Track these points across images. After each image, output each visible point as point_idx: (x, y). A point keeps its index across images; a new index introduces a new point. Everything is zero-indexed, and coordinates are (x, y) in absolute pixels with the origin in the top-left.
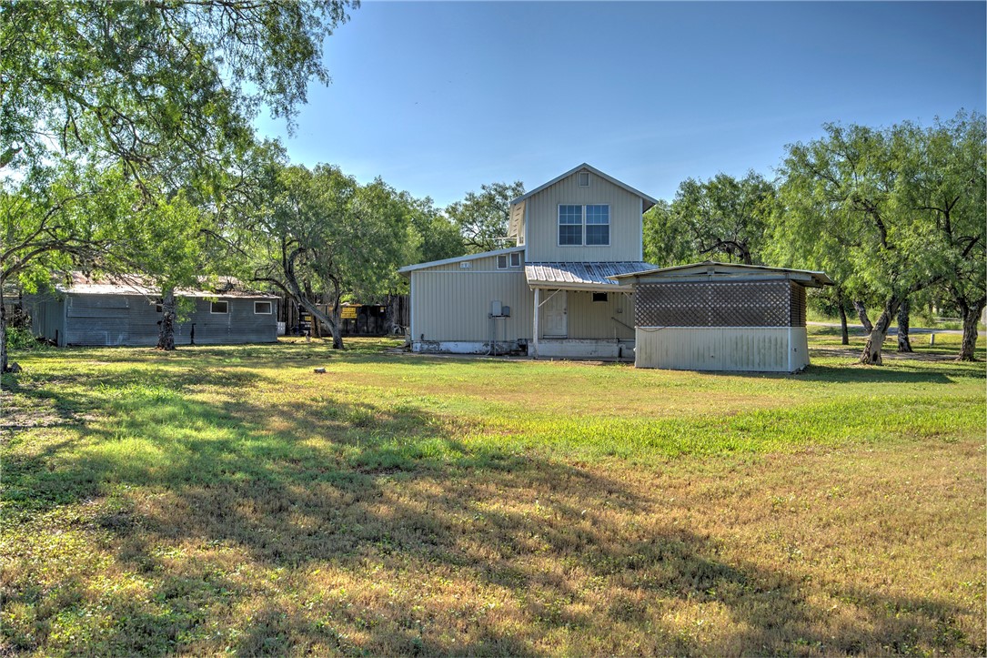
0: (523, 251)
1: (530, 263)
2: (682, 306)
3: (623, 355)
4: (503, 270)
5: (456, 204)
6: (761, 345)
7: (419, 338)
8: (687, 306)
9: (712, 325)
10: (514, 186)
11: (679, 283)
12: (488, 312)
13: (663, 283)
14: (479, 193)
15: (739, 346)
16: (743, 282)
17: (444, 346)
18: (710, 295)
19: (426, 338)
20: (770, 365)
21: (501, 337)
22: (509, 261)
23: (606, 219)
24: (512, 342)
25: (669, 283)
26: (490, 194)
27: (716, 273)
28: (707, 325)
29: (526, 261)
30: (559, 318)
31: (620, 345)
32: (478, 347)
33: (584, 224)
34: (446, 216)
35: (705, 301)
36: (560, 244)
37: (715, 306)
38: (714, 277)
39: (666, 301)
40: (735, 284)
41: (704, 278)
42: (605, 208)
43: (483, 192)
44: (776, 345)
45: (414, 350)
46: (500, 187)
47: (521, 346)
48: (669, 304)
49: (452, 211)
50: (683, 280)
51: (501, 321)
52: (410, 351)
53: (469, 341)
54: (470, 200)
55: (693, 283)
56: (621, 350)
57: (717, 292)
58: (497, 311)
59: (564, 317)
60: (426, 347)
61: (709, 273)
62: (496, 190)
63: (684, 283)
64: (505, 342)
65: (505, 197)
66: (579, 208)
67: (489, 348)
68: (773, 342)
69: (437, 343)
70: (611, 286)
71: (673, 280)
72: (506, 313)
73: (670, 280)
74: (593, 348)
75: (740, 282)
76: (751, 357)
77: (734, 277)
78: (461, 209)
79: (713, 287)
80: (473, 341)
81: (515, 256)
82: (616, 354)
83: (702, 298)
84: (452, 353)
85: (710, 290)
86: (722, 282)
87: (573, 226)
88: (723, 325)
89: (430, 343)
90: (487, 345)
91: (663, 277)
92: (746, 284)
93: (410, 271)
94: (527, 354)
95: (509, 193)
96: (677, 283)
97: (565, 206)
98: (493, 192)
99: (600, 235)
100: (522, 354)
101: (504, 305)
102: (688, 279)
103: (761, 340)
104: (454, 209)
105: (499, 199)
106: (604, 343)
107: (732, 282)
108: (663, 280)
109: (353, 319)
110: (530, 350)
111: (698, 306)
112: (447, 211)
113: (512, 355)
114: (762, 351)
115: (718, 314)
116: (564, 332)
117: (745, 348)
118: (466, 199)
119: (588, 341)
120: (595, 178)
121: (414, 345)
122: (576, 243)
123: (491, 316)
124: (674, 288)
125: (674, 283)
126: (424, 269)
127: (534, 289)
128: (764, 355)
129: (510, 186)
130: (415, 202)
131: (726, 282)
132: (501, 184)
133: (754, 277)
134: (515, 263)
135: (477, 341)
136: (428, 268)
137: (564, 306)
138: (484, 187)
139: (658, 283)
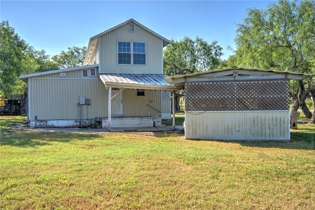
0: (98, 67)
1: (102, 74)
2: (216, 97)
3: (155, 126)
4: (85, 78)
5: (57, 56)
6: (271, 122)
7: (34, 118)
8: (220, 97)
9: (237, 110)
10: (83, 48)
11: (215, 81)
12: (77, 102)
13: (204, 82)
14: (66, 51)
15: (256, 123)
16: (258, 80)
17: (50, 123)
18: (235, 90)
19: (38, 119)
20: (276, 136)
21: (85, 117)
22: (89, 73)
23: (144, 50)
24: (92, 119)
25: (208, 82)
26: (72, 51)
27: (239, 75)
28: (234, 110)
29: (100, 72)
30: (118, 105)
31: (154, 120)
32: (71, 123)
33: (132, 52)
34: (52, 60)
35: (232, 94)
36: (119, 63)
37: (239, 97)
38: (238, 78)
39: (206, 94)
40: (252, 82)
41: (231, 78)
42: (143, 44)
43: (69, 50)
44: (280, 122)
45: (31, 126)
46: (77, 48)
47: (98, 122)
48: (207, 96)
49: (55, 58)
50: (217, 79)
51: (85, 107)
52: (28, 126)
53: (66, 120)
54: (63, 54)
55: (224, 81)
56: (154, 123)
57: (241, 87)
58: (83, 102)
59: (121, 105)
60: (38, 123)
61: (234, 75)
62: (75, 49)
63: (218, 81)
64: (88, 119)
65: (79, 53)
66: (129, 44)
67: (78, 123)
68: (279, 121)
69: (46, 121)
70: (156, 86)
71: (210, 80)
72: (88, 103)
73: (207, 80)
74: (139, 122)
75: (256, 80)
76: (264, 131)
77: (251, 78)
78: (59, 57)
79: (237, 85)
80: (68, 120)
81: (93, 70)
82: (152, 125)
83: (230, 92)
84: (55, 127)
85: (235, 86)
86: (243, 81)
87: (126, 54)
88: (245, 110)
89: (41, 121)
90: (76, 122)
91: (204, 77)
92: (260, 82)
93: (28, 78)
94: (101, 127)
95: (81, 51)
96: (213, 82)
97: (121, 43)
98: (73, 51)
99: (140, 59)
100: (99, 127)
101: (87, 98)
102: (220, 79)
103: (270, 119)
104: (56, 57)
105: (75, 53)
106: (145, 119)
107: (250, 81)
108: (203, 80)
109: (3, 107)
110: (104, 124)
111: (228, 97)
112: (52, 58)
113: (92, 128)
114: (271, 126)
115: (241, 102)
116: (121, 113)
117: (260, 125)
118: (61, 54)
119: (137, 118)
120: (138, 27)
121: (31, 123)
122: (128, 64)
123: (79, 104)
124: (211, 85)
125: (211, 81)
126: (36, 77)
127: (108, 88)
128: (273, 129)
129: (81, 48)
130: (36, 52)
131: (247, 81)
132: (77, 47)
133: (264, 77)
134: (93, 74)
135: (70, 120)
136: (39, 76)
137: (121, 99)
138: (69, 49)
139: (200, 82)
